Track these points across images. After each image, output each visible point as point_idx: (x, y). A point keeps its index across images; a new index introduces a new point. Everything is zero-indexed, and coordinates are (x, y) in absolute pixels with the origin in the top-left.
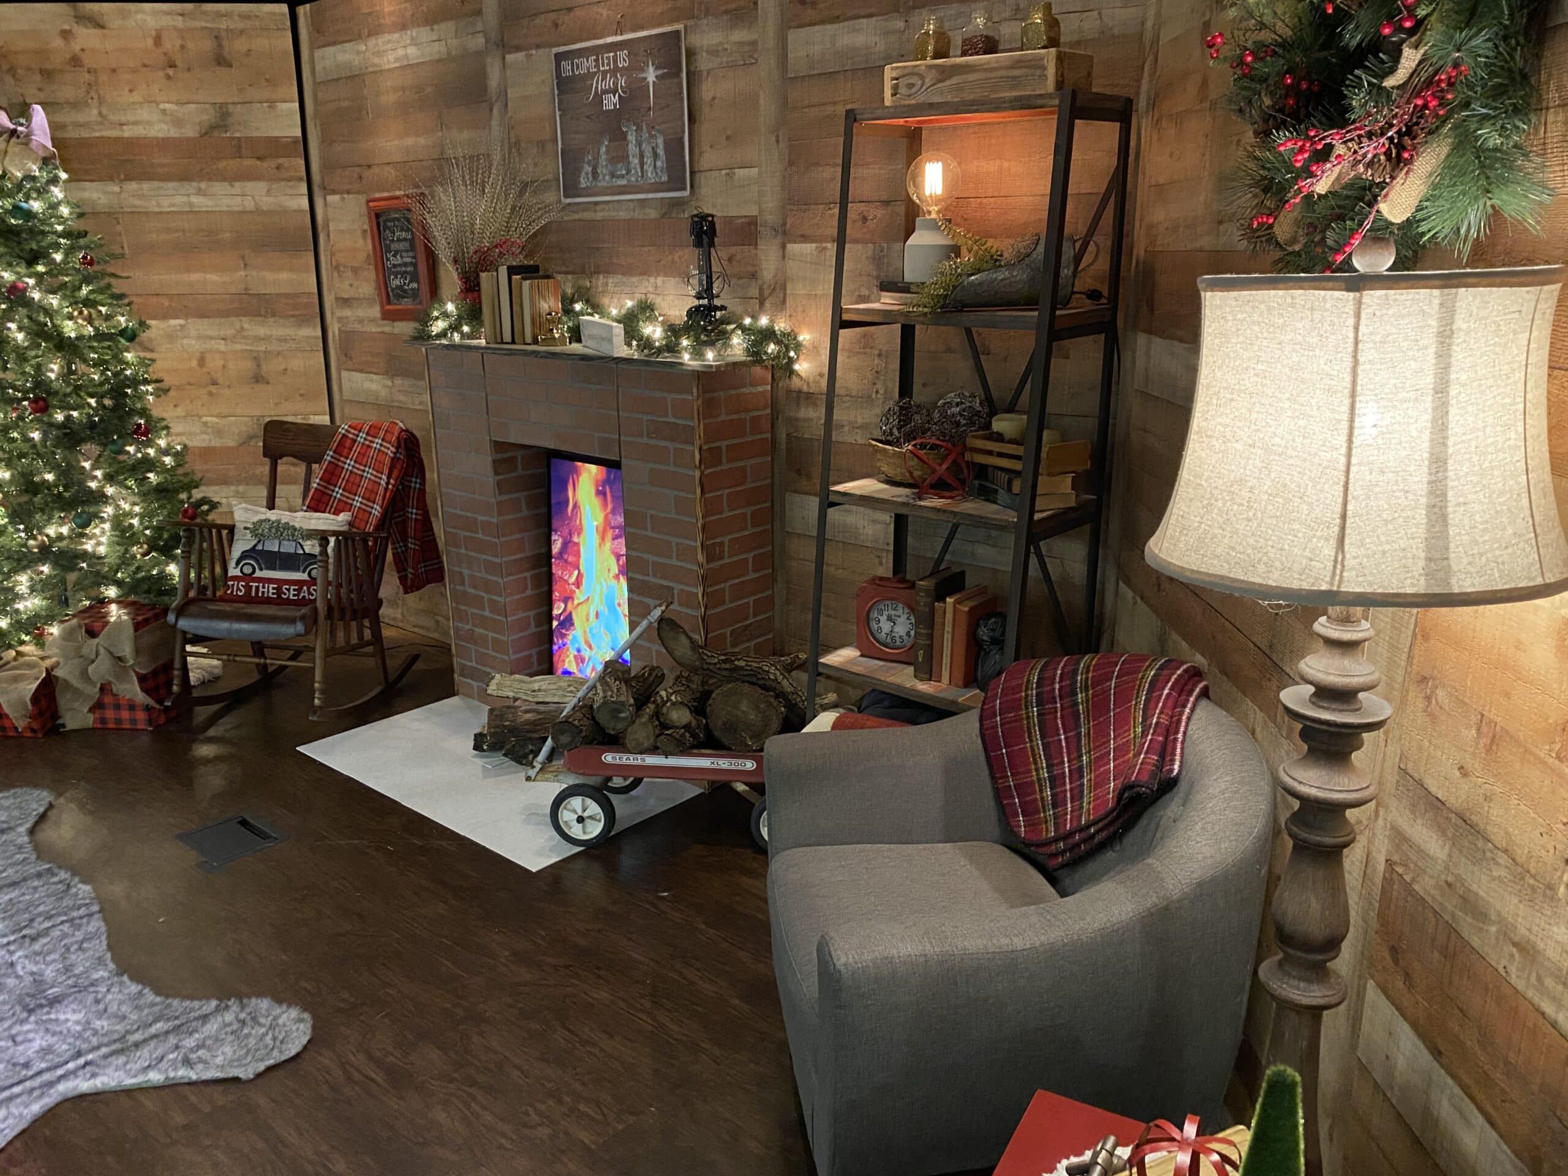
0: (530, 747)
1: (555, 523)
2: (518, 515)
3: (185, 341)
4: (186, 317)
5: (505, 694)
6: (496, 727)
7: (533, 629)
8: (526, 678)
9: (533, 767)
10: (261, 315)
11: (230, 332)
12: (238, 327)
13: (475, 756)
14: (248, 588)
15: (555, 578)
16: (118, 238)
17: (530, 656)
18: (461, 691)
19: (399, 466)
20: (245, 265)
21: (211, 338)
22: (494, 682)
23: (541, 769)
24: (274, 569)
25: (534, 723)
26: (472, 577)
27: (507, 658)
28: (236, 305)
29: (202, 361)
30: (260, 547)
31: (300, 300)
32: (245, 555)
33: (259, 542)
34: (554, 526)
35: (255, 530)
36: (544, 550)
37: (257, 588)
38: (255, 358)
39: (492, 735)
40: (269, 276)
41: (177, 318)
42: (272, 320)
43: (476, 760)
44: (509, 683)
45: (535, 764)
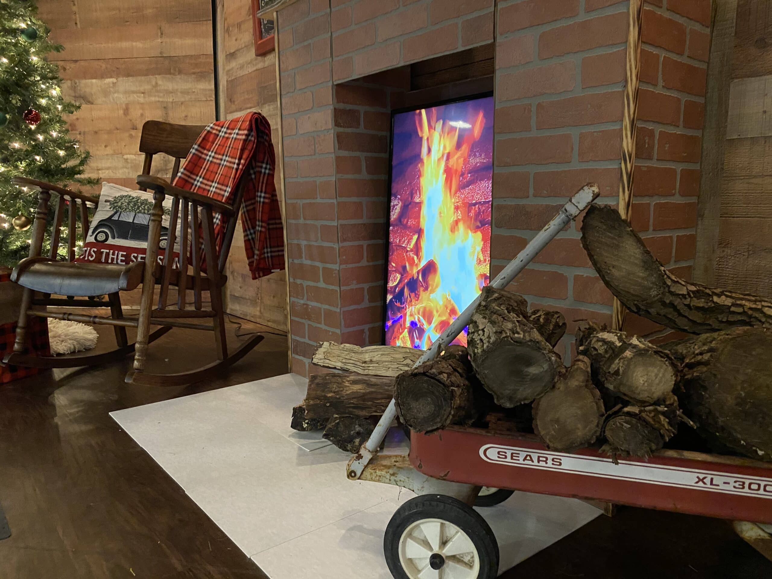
0: (358, 428)
1: (395, 187)
2: (357, 176)
3: (116, 95)
4: (118, 76)
5: (332, 364)
6: (317, 398)
7: (366, 304)
8: (356, 348)
9: (360, 457)
10: (170, 74)
11: (147, 87)
12: (154, 83)
13: (293, 436)
14: (99, 254)
15: (393, 246)
16: (74, 17)
17: (362, 331)
18: (294, 369)
19: (249, 147)
20: (162, 34)
21: (134, 92)
22: (321, 350)
23: (371, 461)
24: (126, 238)
25: (363, 397)
26: (309, 247)
27: (338, 331)
28: (153, 66)
29: (126, 111)
30: (116, 218)
31: (200, 60)
32: (101, 224)
33: (116, 213)
34: (394, 191)
35: (115, 203)
36: (382, 221)
37: (108, 254)
38: (165, 108)
39: (311, 408)
40: (178, 42)
41: (111, 77)
42: (179, 77)
43: (293, 440)
44: (337, 352)
45: (362, 452)
